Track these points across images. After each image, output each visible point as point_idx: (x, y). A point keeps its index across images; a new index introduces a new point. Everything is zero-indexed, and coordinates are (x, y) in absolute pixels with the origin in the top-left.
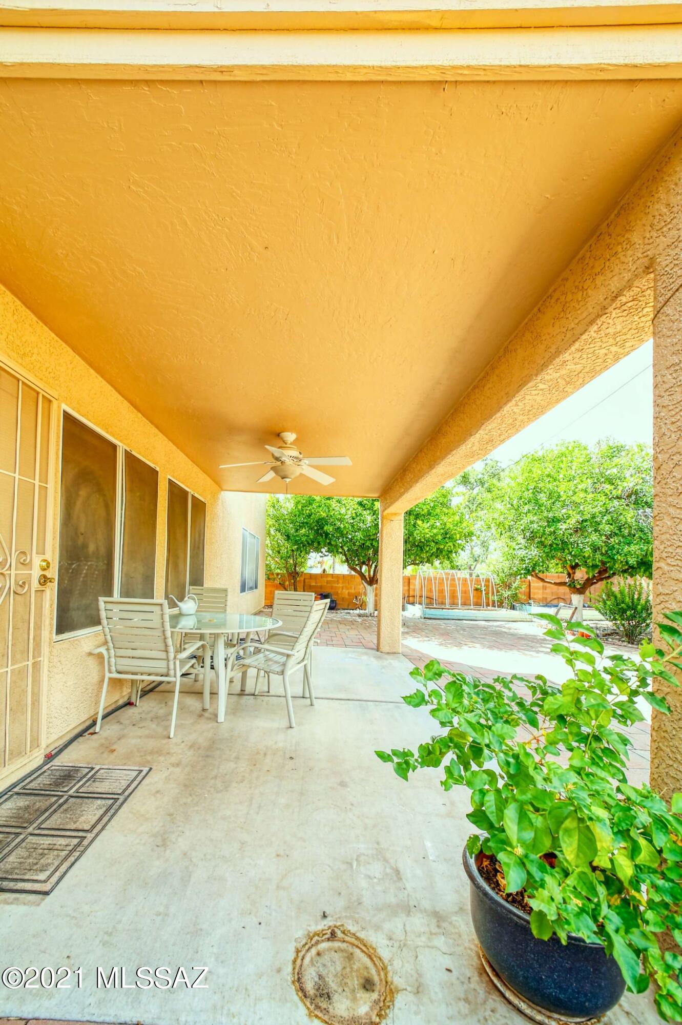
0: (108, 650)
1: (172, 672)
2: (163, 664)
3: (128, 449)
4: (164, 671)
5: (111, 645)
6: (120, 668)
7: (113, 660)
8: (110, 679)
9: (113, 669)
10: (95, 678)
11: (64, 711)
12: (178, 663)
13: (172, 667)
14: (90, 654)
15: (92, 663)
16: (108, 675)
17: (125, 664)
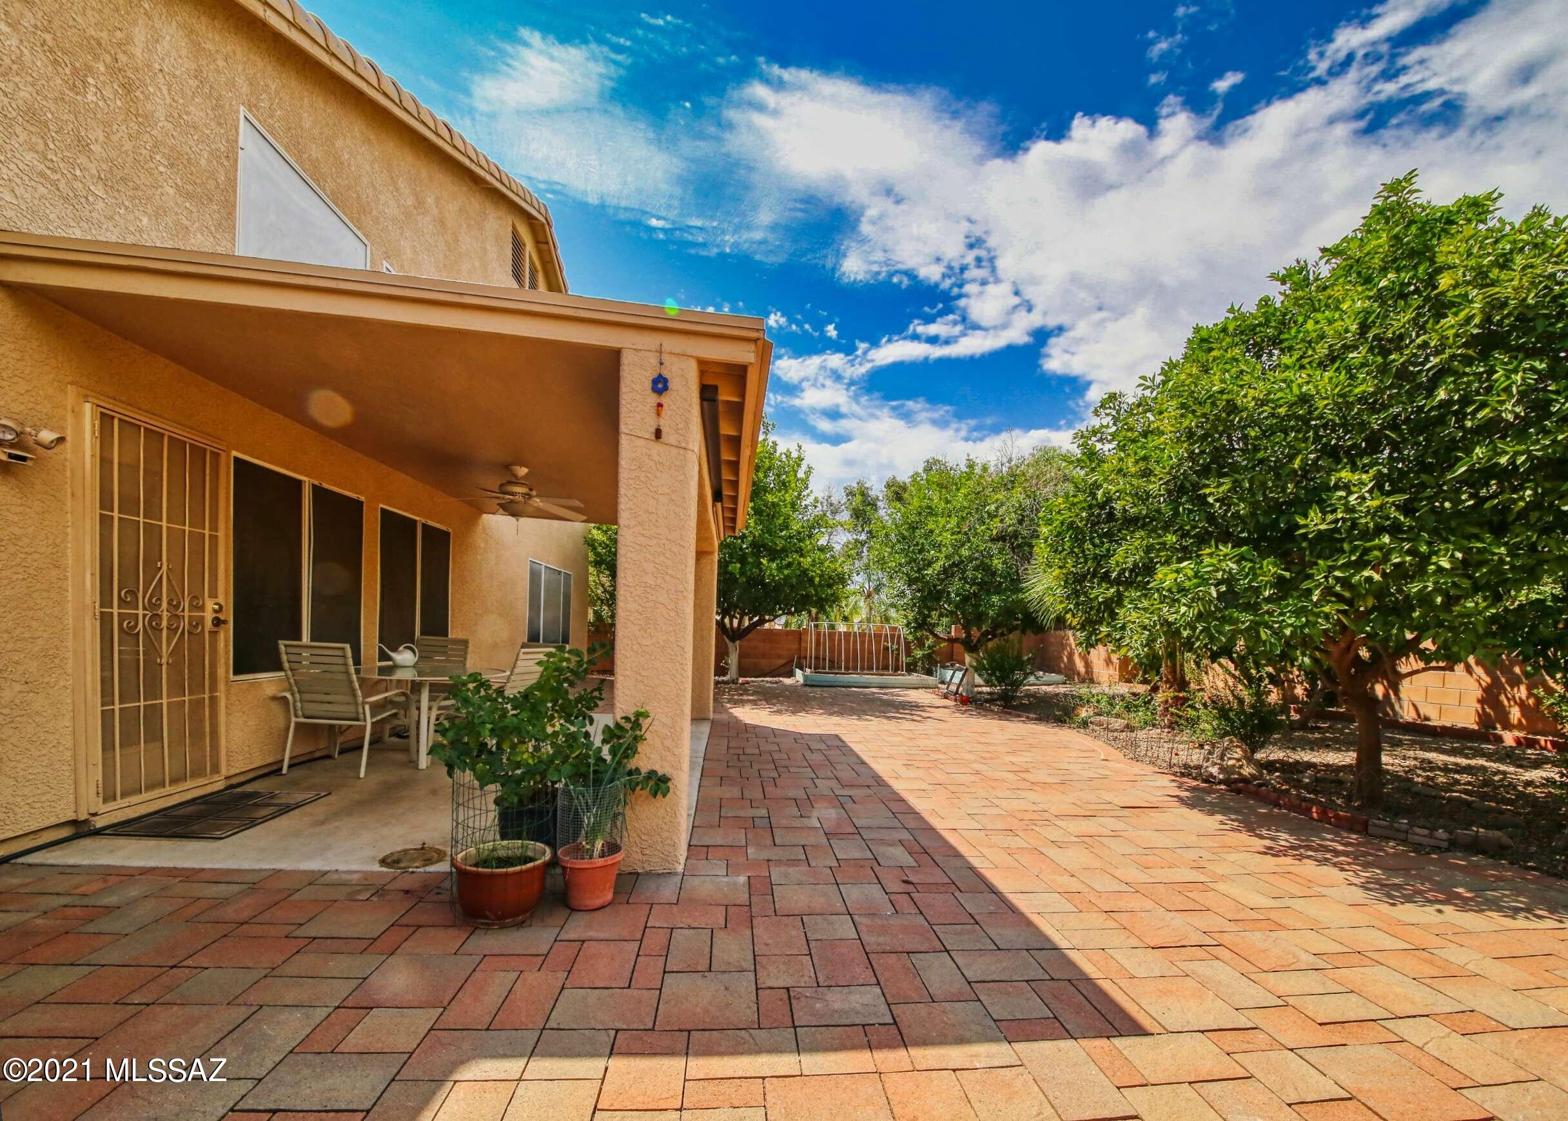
0: (293, 694)
1: (361, 716)
2: (351, 708)
3: (316, 483)
4: (354, 715)
5: (295, 689)
6: (307, 713)
7: (299, 704)
8: (297, 724)
9: (300, 713)
10: (281, 724)
11: (246, 749)
12: (367, 707)
13: (361, 710)
14: (274, 698)
15: (276, 708)
16: (294, 719)
17: (312, 708)
